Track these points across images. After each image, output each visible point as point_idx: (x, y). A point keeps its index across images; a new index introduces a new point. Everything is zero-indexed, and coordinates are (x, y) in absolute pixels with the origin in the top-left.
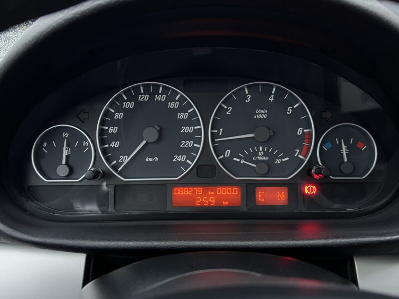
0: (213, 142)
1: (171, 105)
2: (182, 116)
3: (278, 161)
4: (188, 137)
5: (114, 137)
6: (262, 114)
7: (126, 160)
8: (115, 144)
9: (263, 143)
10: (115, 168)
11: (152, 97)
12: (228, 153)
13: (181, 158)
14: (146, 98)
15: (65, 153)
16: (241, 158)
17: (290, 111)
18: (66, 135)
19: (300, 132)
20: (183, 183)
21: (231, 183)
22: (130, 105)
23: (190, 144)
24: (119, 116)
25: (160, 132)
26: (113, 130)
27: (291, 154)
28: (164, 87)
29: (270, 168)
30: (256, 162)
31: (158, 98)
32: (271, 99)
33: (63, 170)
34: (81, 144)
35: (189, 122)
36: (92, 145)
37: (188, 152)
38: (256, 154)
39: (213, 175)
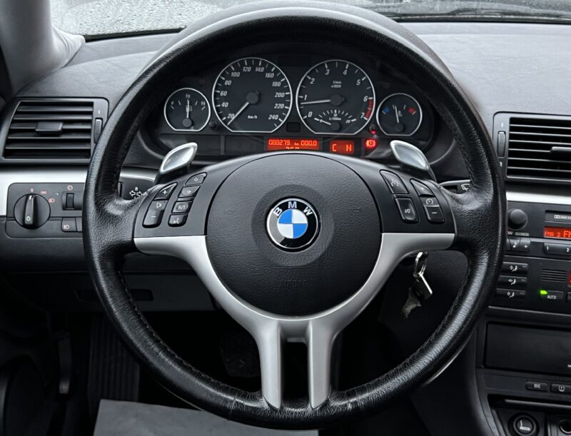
0: (299, 105)
1: (268, 75)
2: (276, 84)
3: (348, 121)
4: (280, 100)
5: (225, 99)
6: (337, 85)
7: (233, 117)
8: (225, 105)
9: (339, 107)
10: (225, 122)
11: (253, 69)
12: (310, 114)
13: (275, 117)
14: (249, 69)
15: (188, 110)
16: (320, 118)
17: (359, 82)
18: (188, 96)
19: (365, 99)
20: (274, 136)
21: (312, 137)
22: (237, 74)
23: (282, 106)
24: (228, 83)
25: (260, 96)
26: (223, 94)
27: (358, 116)
28: (263, 62)
29: (341, 126)
30: (331, 122)
31: (258, 69)
32: (345, 73)
33: (187, 122)
34: (199, 103)
35: (283, 88)
36: (210, 107)
37: (281, 113)
38: (332, 116)
39: (298, 131)
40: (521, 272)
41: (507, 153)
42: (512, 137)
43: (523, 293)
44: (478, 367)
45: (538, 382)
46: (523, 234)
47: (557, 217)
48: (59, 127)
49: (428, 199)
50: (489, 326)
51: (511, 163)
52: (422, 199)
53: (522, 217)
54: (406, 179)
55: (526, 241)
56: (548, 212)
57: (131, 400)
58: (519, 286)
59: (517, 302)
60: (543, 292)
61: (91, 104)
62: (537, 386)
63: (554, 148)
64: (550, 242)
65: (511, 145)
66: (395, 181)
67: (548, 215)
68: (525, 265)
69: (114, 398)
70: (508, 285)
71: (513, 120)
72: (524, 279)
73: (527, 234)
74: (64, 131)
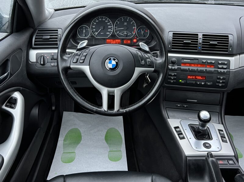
0: (115, 30)
1: (106, 21)
2: (108, 24)
3: (129, 34)
4: (110, 28)
5: (94, 28)
6: (126, 24)
7: (96, 33)
8: (94, 30)
9: (126, 30)
10: (95, 35)
11: (102, 19)
12: (118, 32)
13: (108, 33)
14: (101, 19)
15: (84, 32)
16: (121, 33)
17: (131, 23)
18: (84, 27)
19: (133, 28)
20: (108, 39)
21: (118, 39)
22: (97, 21)
23: (110, 30)
24: (95, 24)
25: (104, 27)
26: (94, 27)
27: (131, 33)
28: (105, 17)
29: (127, 36)
30: (124, 34)
31: (103, 20)
32: (128, 20)
33: (84, 35)
34: (87, 29)
35: (110, 25)
36: (90, 30)
37: (110, 32)
38: (124, 33)
39: (115, 37)
40: (174, 75)
41: (172, 43)
42: (173, 38)
43: (175, 81)
44: (163, 101)
45: (179, 104)
46: (175, 65)
47: (185, 60)
48: (49, 37)
49: (148, 59)
50: (167, 90)
51: (173, 46)
52: (146, 59)
53: (175, 60)
54: (143, 53)
55: (176, 67)
56: (182, 59)
57: (72, 111)
58: (174, 79)
59: (173, 83)
60: (180, 81)
61: (57, 30)
62: (179, 105)
63: (184, 41)
64: (183, 67)
65: (173, 41)
66: (140, 54)
67: (182, 60)
68: (176, 74)
69: (67, 111)
70: (171, 79)
71: (174, 34)
72: (175, 77)
73: (177, 65)
74: (50, 38)
